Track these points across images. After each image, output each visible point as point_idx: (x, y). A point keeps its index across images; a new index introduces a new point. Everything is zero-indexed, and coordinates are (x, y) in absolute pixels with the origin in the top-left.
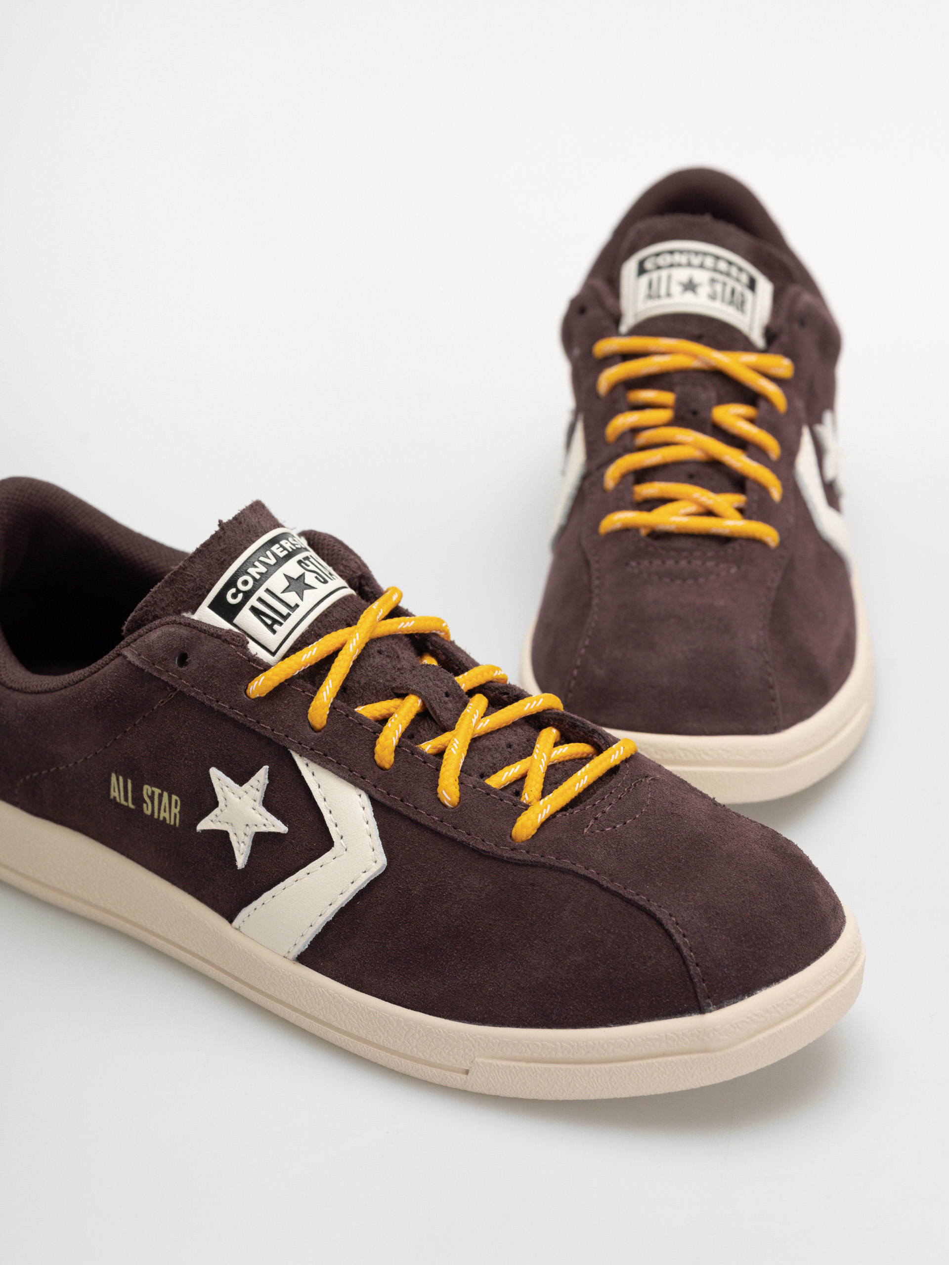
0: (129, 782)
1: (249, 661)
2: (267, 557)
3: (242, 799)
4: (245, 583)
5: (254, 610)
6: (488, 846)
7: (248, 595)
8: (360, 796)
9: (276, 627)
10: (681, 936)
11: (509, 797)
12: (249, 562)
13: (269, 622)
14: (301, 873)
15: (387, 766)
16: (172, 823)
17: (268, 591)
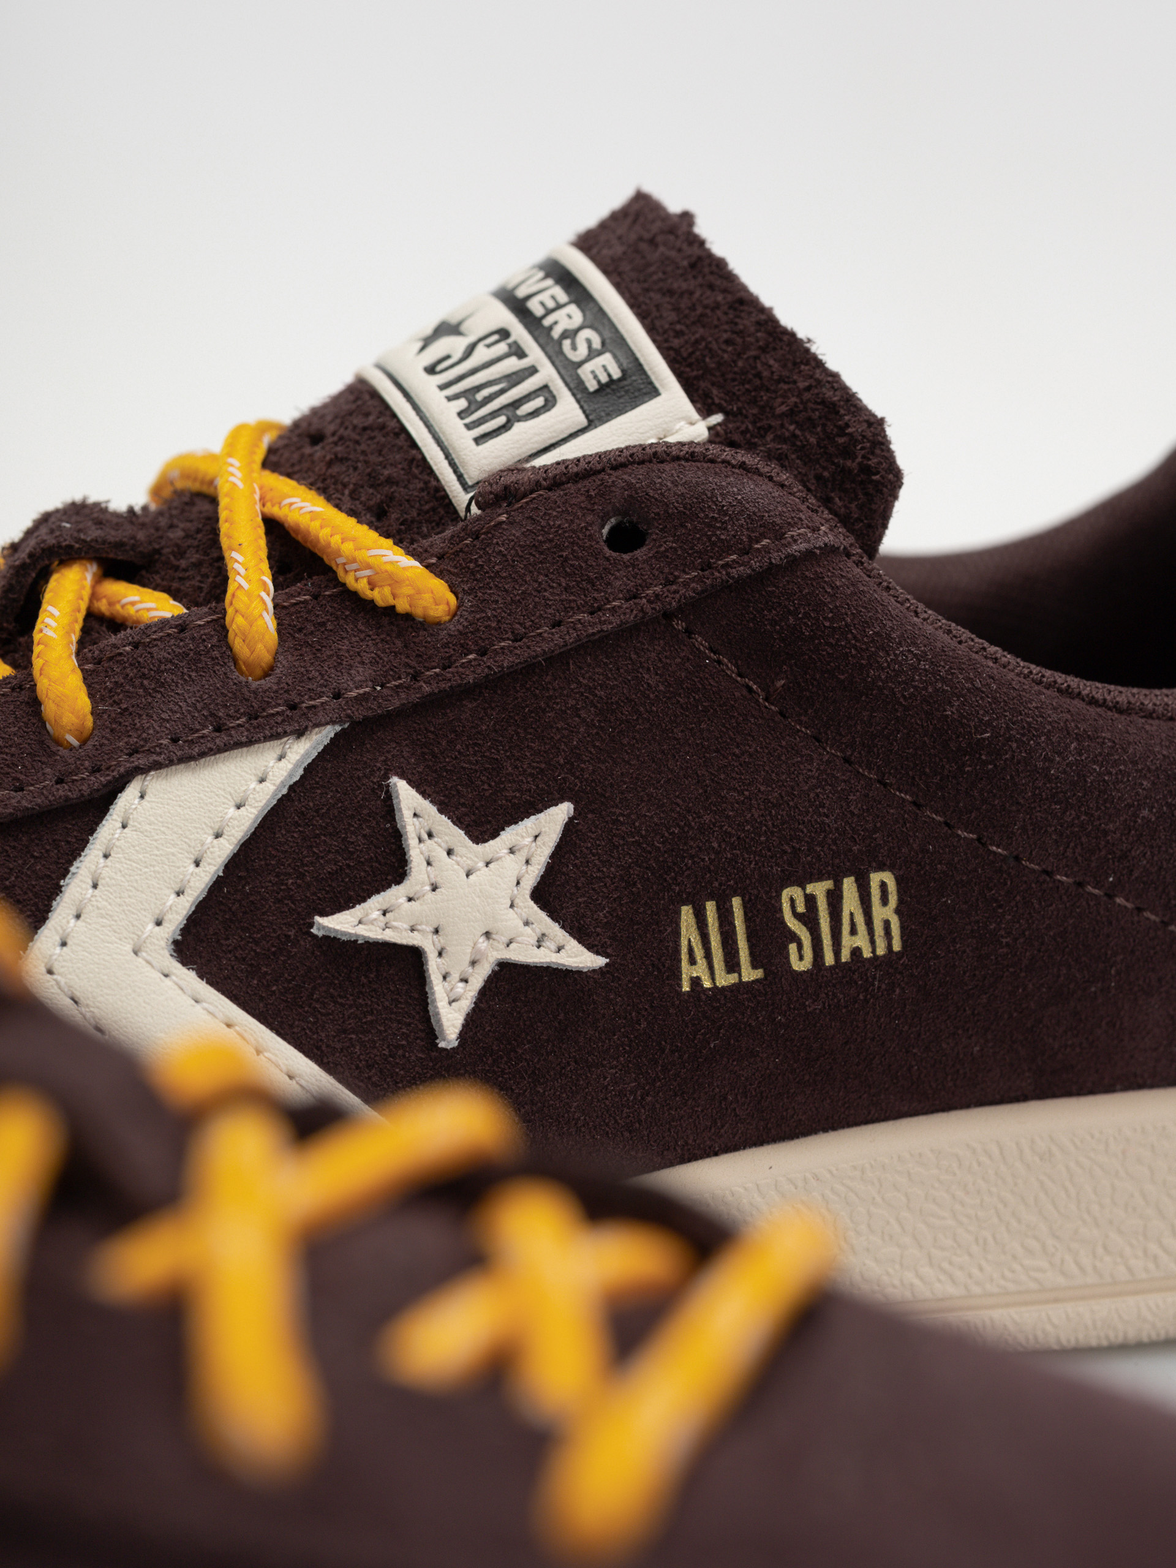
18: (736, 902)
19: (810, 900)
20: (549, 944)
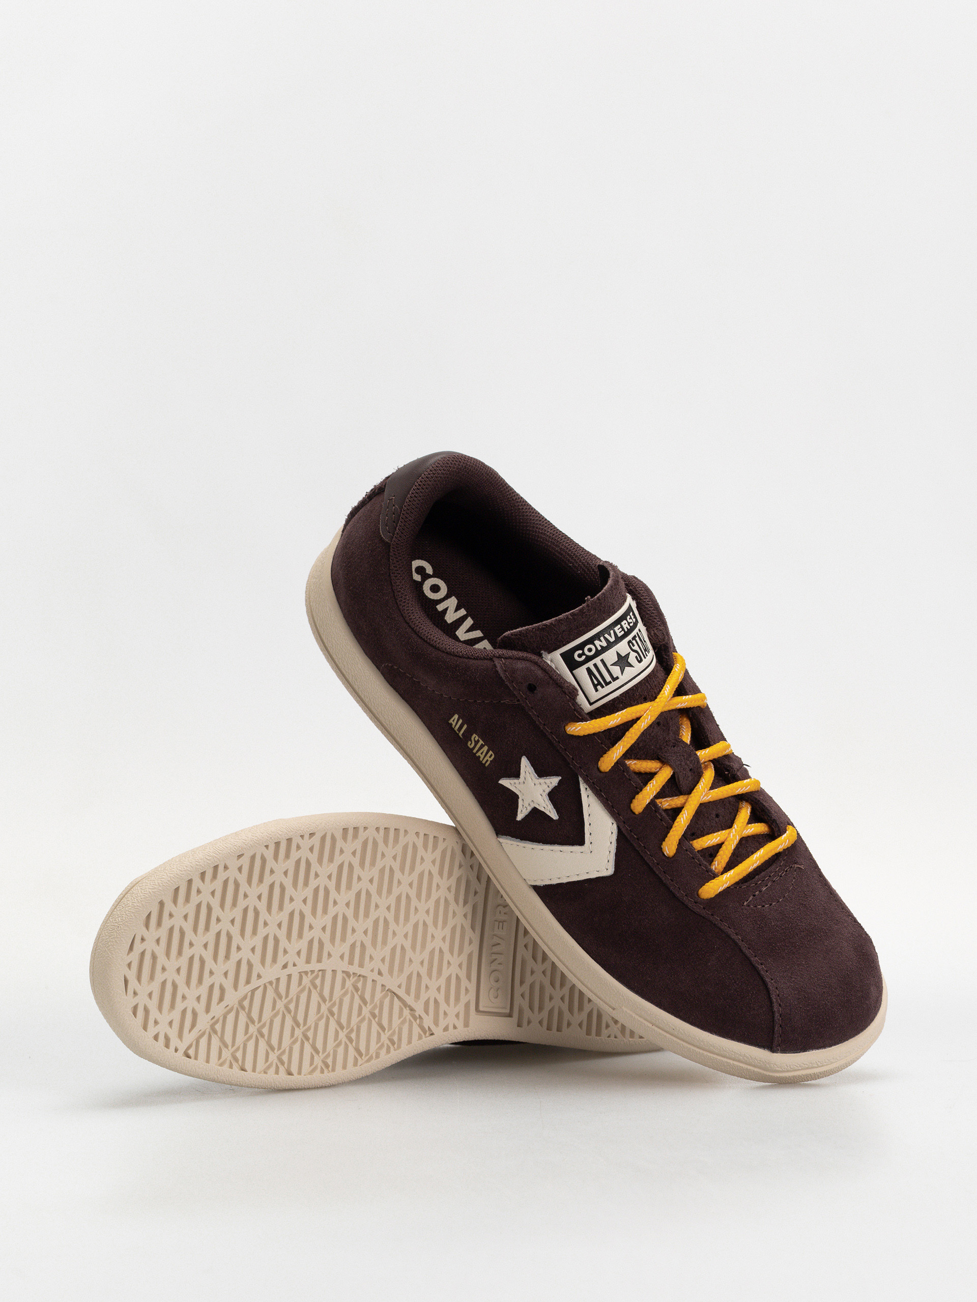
0: (465, 726)
1: (574, 710)
2: (610, 635)
3: (536, 786)
4: (590, 650)
5: (589, 670)
6: (680, 894)
7: (589, 659)
8: (613, 824)
9: (599, 687)
10: (778, 1005)
11: (706, 865)
12: (597, 637)
13: (596, 682)
14: (557, 848)
15: (637, 813)
16: (484, 762)
17: (602, 661)
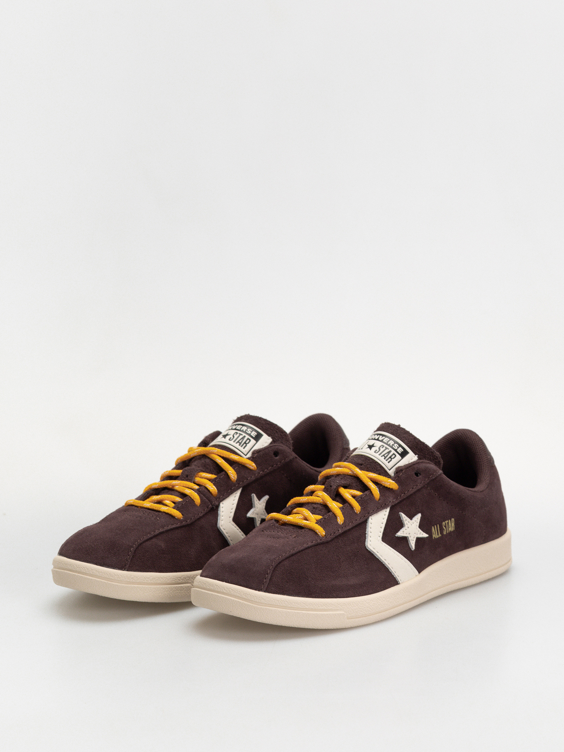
18: (438, 525)
19: (446, 524)
20: (421, 534)
